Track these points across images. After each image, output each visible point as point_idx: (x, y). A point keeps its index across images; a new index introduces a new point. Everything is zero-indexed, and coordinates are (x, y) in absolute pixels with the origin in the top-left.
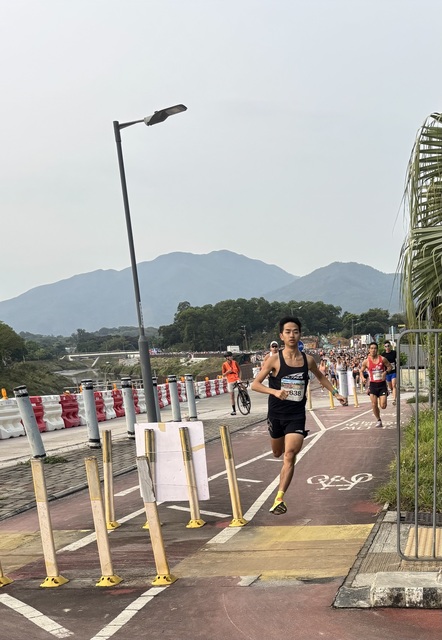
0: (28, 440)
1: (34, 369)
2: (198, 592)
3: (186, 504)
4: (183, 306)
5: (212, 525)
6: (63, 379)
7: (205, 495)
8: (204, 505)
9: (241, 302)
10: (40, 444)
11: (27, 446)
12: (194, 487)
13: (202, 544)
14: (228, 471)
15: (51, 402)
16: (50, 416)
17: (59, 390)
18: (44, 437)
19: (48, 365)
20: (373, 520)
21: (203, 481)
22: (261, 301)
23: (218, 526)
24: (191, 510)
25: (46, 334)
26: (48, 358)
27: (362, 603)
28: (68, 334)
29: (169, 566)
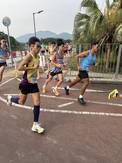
0: (21, 57)
1: (21, 47)
2: (43, 79)
3: (42, 67)
4: (42, 38)
5: (45, 70)
6: (25, 49)
7: (44, 66)
8: (44, 67)
9: (50, 38)
10: (22, 58)
11: (20, 58)
12: (43, 65)
13: (44, 72)
14: (47, 62)
15: (23, 52)
16: (23, 54)
17: (24, 50)
18: (23, 57)
19: (23, 47)
20: (67, 70)
21: (44, 64)
22: (52, 38)
23: (46, 70)
24: (42, 68)
25: (22, 42)
26: (23, 46)
27: (65, 81)
28: (25, 42)
29: (40, 75)
